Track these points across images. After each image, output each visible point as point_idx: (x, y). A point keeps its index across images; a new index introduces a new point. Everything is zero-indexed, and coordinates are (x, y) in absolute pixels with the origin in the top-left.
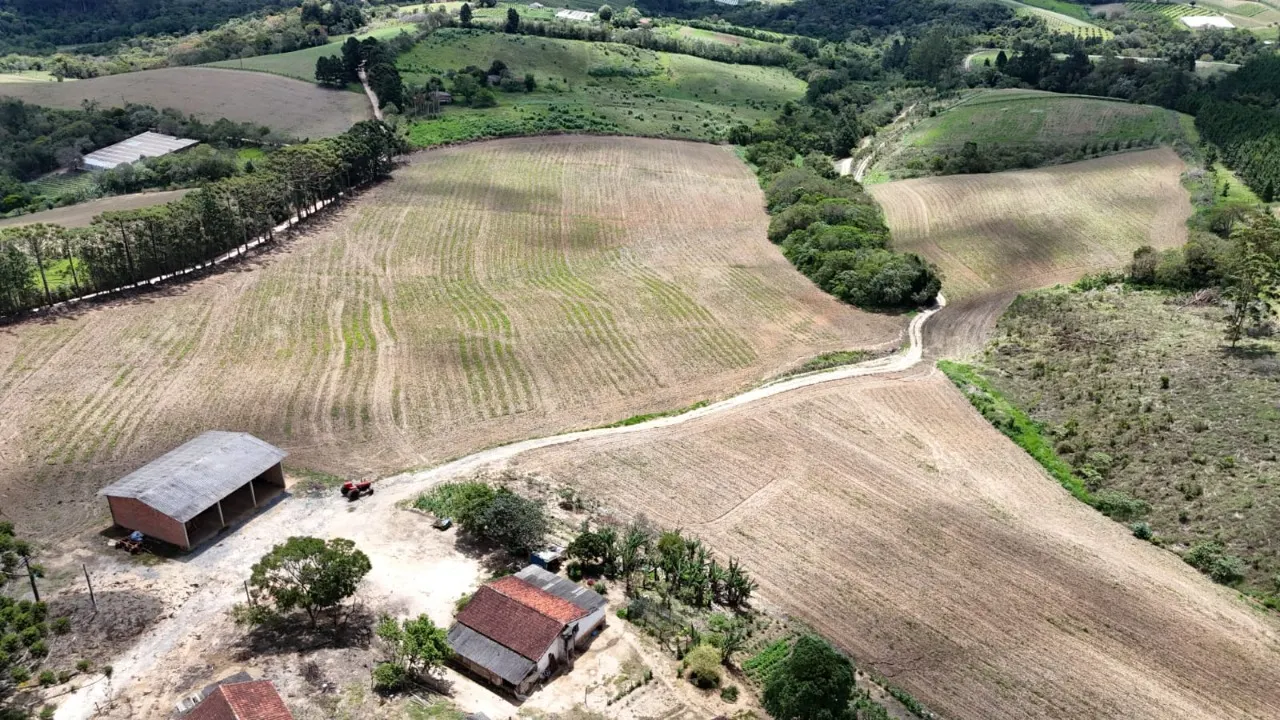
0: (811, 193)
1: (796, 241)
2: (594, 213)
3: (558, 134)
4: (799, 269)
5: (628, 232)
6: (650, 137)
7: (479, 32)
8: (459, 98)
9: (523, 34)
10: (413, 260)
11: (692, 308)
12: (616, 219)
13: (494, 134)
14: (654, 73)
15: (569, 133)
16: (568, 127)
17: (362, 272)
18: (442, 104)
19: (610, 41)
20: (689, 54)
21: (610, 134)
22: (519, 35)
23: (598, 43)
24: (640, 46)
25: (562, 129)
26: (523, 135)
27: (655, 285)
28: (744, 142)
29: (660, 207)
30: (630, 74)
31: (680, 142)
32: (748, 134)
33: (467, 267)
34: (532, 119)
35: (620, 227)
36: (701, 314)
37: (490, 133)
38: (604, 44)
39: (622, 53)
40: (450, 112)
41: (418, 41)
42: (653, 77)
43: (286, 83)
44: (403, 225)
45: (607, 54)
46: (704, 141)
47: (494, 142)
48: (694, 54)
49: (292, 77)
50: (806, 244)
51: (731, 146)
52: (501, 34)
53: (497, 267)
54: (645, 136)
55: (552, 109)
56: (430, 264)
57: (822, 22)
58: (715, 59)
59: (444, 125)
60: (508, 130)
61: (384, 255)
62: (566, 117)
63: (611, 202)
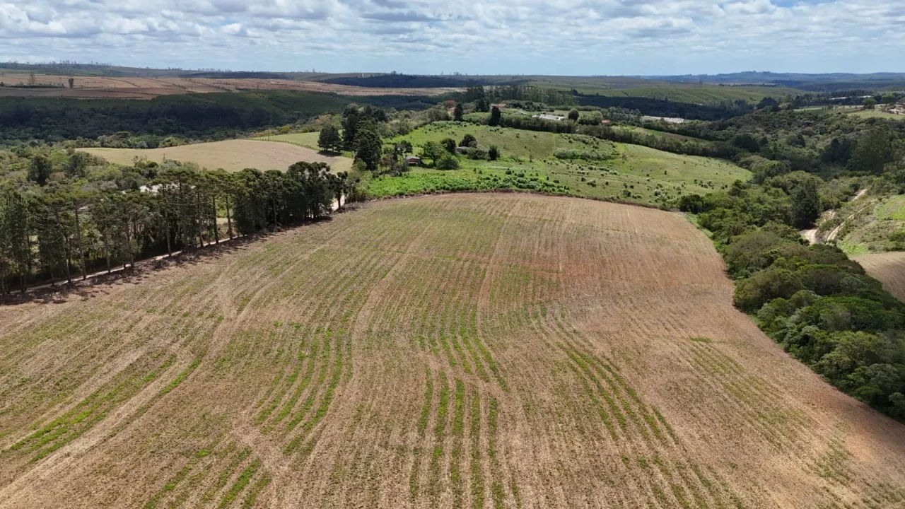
0: (787, 257)
1: (777, 313)
2: (527, 263)
3: (511, 191)
4: (787, 350)
5: (563, 286)
6: (600, 200)
7: (468, 124)
8: (428, 162)
9: (503, 126)
10: (284, 302)
11: (635, 408)
12: (551, 271)
13: (448, 189)
14: (610, 158)
15: (520, 192)
16: (520, 187)
17: (207, 314)
18: (411, 165)
19: (575, 132)
20: (643, 145)
21: (561, 195)
22: (499, 127)
23: (564, 135)
24: (600, 138)
25: (514, 188)
26: (475, 191)
27: (583, 361)
28: (695, 211)
29: (604, 262)
30: (589, 157)
31: (632, 207)
32: (699, 203)
33: (348, 315)
34: (488, 179)
35: (554, 279)
36: (653, 425)
37: (444, 188)
38: (569, 135)
39: (584, 142)
40: (416, 171)
41: (416, 128)
42: (609, 161)
43: (296, 149)
44: (304, 263)
45: (570, 142)
46: (655, 207)
47: (446, 195)
48: (646, 145)
49: (302, 146)
50: (794, 317)
51: (682, 213)
52: (485, 126)
53: (386, 316)
54: (596, 199)
55: (509, 173)
56: (302, 309)
57: (758, 132)
58: (664, 149)
59: (405, 181)
60: (460, 186)
61: (254, 293)
62: (521, 179)
63: (548, 253)
